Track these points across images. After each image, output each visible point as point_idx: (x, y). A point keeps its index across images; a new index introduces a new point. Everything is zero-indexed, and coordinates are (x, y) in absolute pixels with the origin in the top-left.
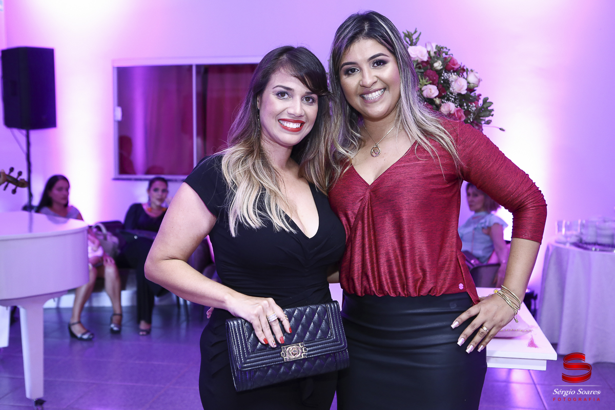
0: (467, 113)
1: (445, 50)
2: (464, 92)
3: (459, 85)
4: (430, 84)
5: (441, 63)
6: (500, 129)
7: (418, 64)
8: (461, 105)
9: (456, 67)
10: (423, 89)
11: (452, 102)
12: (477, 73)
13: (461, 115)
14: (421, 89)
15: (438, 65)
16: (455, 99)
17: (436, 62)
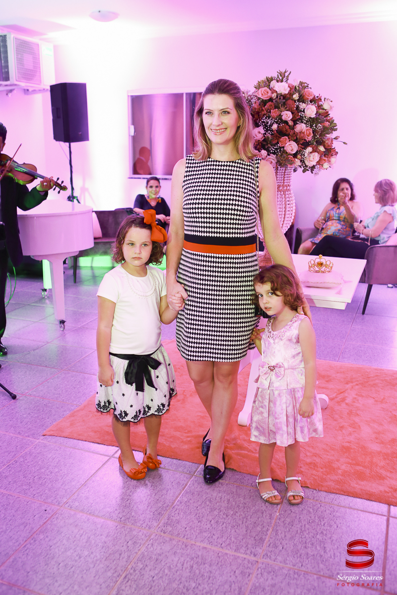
0: (315, 131)
1: (306, 85)
2: (313, 116)
3: (311, 111)
4: (287, 110)
5: (298, 95)
6: (344, 143)
7: (281, 95)
8: (311, 126)
9: (311, 98)
10: (282, 114)
11: (305, 124)
12: (331, 101)
13: (310, 133)
15: (296, 96)
17: (295, 94)
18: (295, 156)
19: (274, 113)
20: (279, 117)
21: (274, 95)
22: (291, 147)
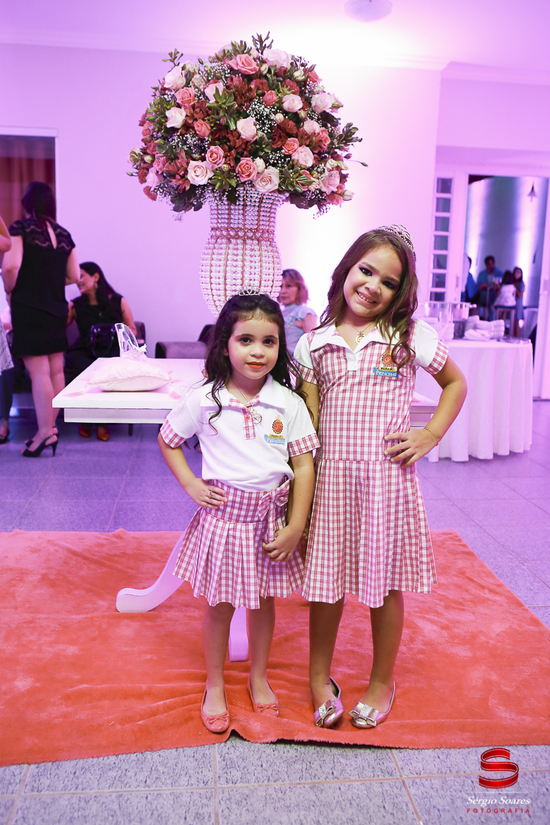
0: (331, 135)
2: (328, 110)
4: (293, 93)
5: (303, 73)
6: (361, 164)
7: (277, 69)
8: (325, 126)
10: (284, 100)
11: (316, 121)
14: (281, 99)
15: (300, 74)
16: (318, 119)
18: (310, 169)
19: (271, 96)
20: (278, 105)
21: (264, 68)
22: (304, 157)
